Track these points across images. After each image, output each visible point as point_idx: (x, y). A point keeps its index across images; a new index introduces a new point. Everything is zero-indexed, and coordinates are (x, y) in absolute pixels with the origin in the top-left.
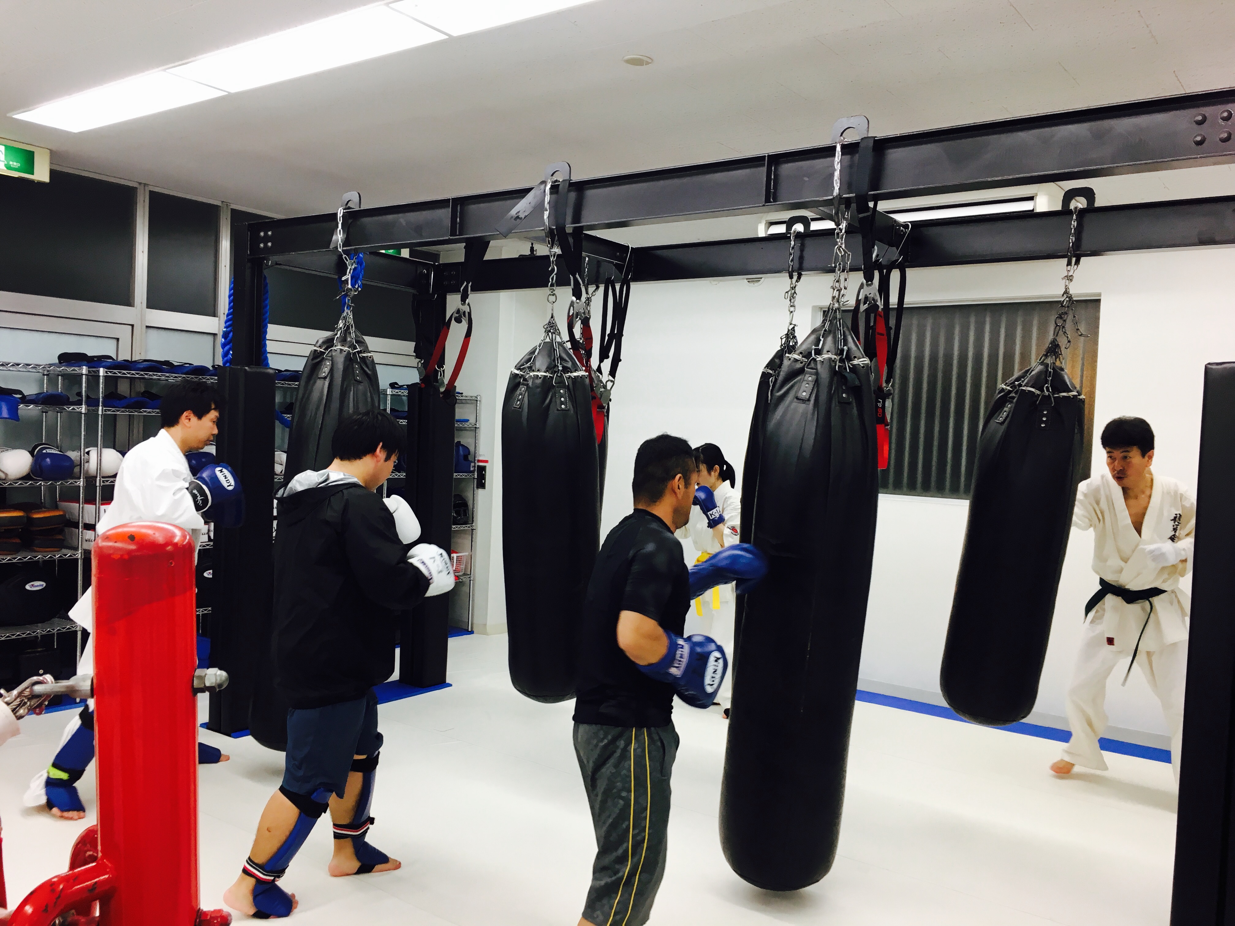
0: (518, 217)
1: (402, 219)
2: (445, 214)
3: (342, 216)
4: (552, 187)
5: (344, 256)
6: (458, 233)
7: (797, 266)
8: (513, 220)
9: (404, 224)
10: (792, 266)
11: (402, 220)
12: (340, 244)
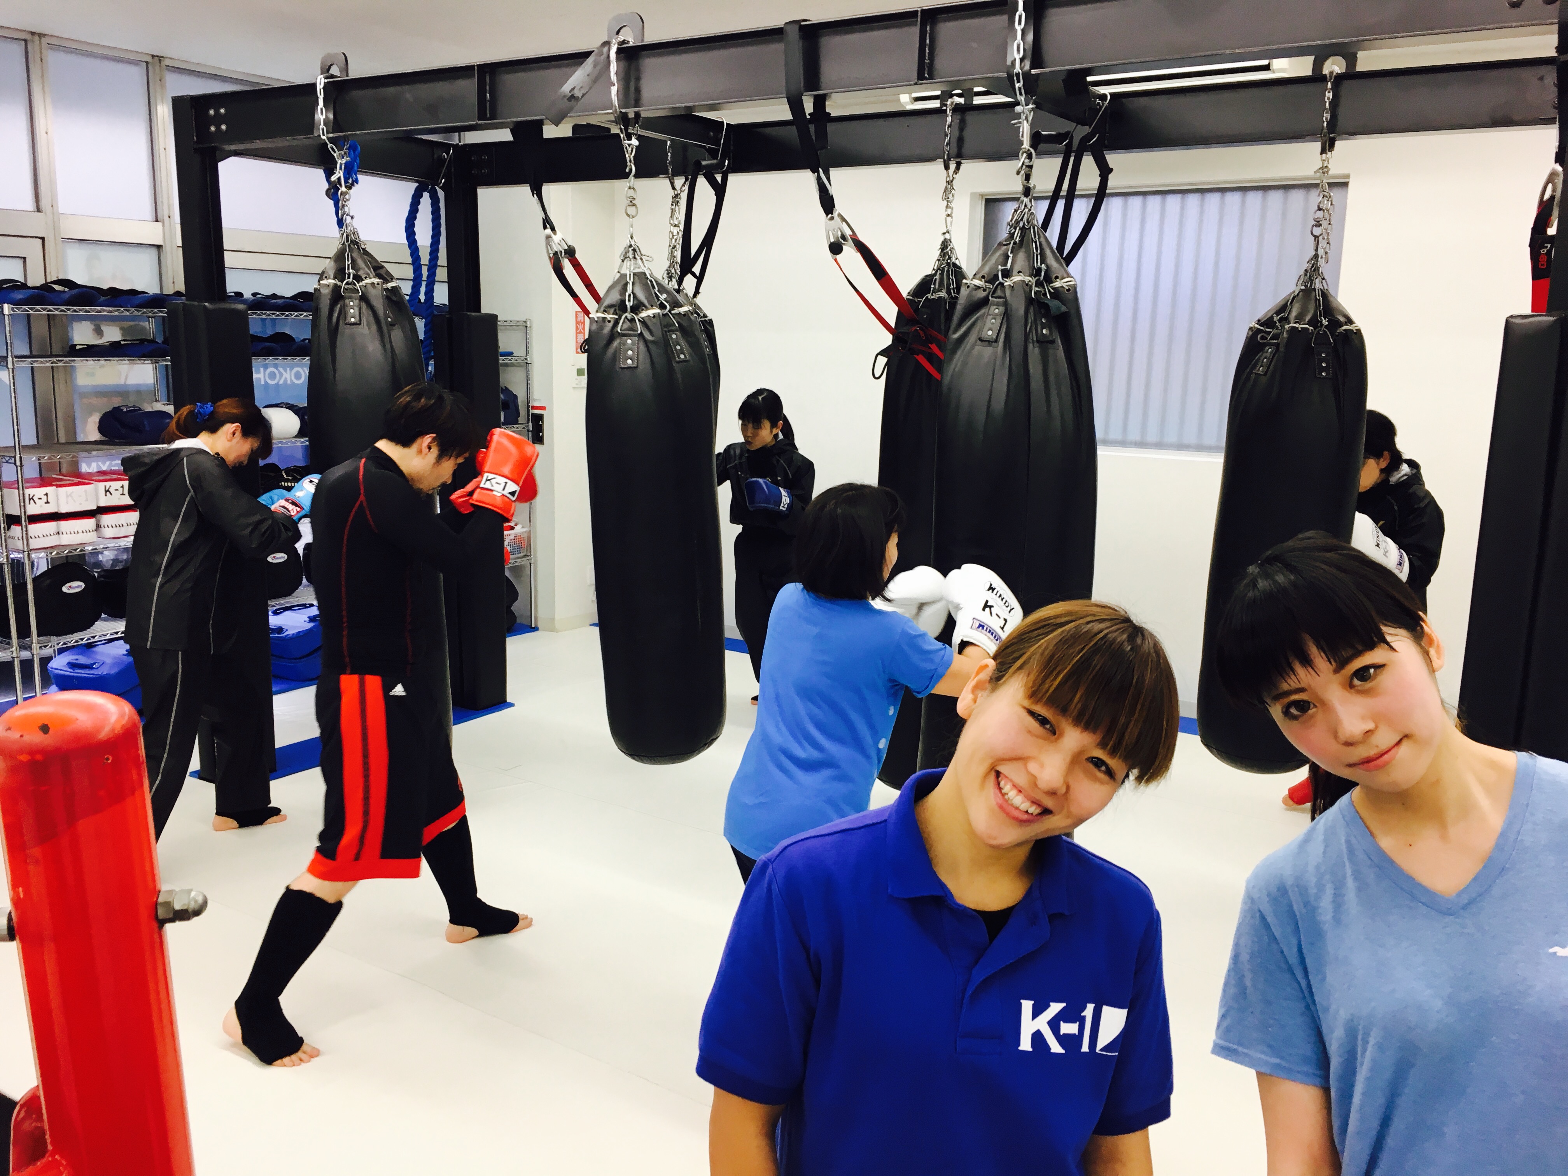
0: (573, 95)
1: (408, 93)
2: (469, 87)
3: (324, 88)
4: (619, 51)
5: (330, 145)
6: (488, 115)
7: (955, 151)
8: (566, 100)
9: (411, 100)
10: (948, 152)
11: (408, 96)
12: (323, 130)
